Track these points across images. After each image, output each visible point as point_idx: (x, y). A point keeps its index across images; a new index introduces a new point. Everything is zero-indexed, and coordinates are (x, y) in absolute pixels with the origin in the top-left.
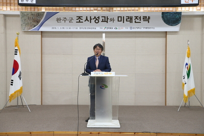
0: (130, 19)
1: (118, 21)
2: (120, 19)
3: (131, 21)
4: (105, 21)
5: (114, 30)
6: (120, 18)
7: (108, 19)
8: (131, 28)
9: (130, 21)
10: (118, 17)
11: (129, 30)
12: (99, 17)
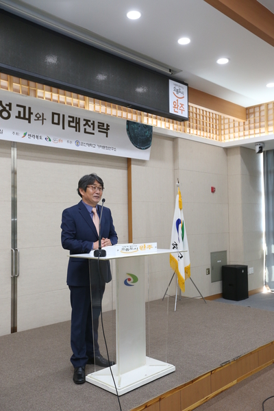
0: (75, 123)
1: (53, 123)
2: (58, 119)
3: (77, 129)
4: (24, 118)
5: (43, 142)
6: (56, 117)
7: (30, 113)
8: (77, 143)
9: (76, 127)
10: (53, 114)
11: (73, 147)
12: (10, 105)
